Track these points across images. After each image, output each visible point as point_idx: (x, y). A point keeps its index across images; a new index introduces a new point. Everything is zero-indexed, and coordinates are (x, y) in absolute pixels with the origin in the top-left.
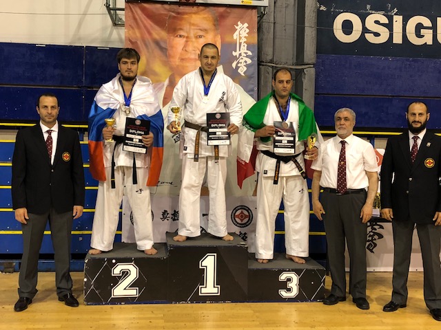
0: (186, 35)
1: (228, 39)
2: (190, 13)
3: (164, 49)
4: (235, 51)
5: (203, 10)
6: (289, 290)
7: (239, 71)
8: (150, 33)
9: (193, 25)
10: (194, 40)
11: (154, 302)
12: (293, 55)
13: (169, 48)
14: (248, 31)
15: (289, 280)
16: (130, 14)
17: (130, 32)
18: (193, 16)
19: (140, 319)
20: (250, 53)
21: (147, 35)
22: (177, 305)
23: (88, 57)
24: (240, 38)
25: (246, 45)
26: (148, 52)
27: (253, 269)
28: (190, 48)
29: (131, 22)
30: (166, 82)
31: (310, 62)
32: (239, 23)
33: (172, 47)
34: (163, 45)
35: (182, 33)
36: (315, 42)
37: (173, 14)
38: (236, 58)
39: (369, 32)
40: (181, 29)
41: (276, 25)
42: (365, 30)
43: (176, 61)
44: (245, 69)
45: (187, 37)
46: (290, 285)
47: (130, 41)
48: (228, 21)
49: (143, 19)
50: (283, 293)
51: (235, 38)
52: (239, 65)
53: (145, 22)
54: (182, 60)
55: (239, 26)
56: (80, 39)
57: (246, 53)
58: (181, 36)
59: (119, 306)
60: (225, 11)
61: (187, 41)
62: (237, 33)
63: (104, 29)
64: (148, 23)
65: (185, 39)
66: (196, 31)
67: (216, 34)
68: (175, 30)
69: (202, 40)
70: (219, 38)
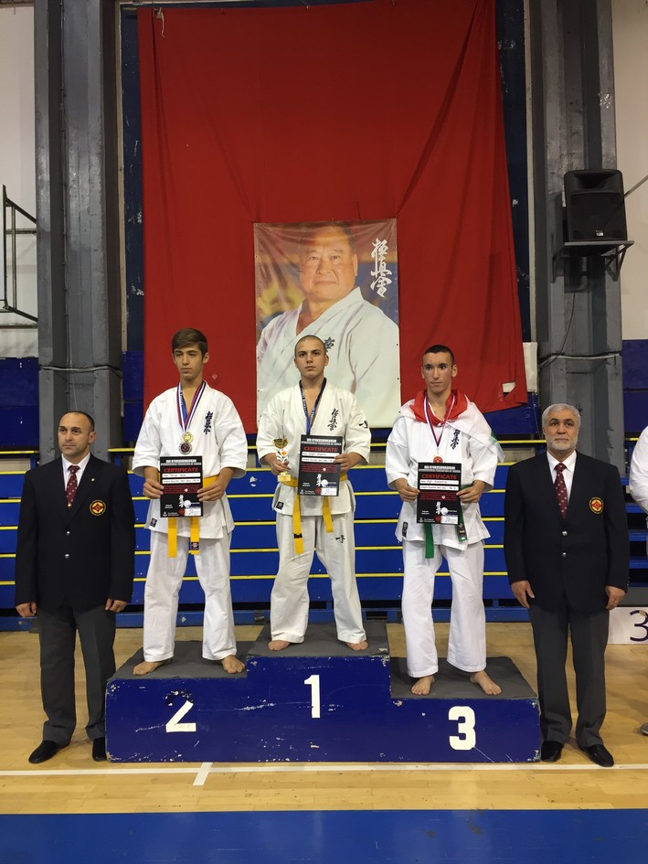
0: (319, 257)
1: (365, 258)
4: (374, 271)
7: (378, 292)
9: (327, 245)
10: (328, 261)
14: (387, 248)
20: (390, 273)
24: (379, 256)
25: (385, 264)
28: (324, 271)
30: (300, 309)
32: (377, 240)
35: (315, 255)
38: (374, 279)
40: (314, 251)
44: (385, 289)
45: (321, 259)
48: (366, 239)
51: (373, 256)
52: (378, 286)
54: (317, 283)
55: (377, 244)
57: (385, 273)
58: (314, 258)
62: (375, 251)
65: (318, 261)
66: (330, 252)
67: (352, 253)
68: (308, 252)
69: (337, 261)
70: (355, 259)
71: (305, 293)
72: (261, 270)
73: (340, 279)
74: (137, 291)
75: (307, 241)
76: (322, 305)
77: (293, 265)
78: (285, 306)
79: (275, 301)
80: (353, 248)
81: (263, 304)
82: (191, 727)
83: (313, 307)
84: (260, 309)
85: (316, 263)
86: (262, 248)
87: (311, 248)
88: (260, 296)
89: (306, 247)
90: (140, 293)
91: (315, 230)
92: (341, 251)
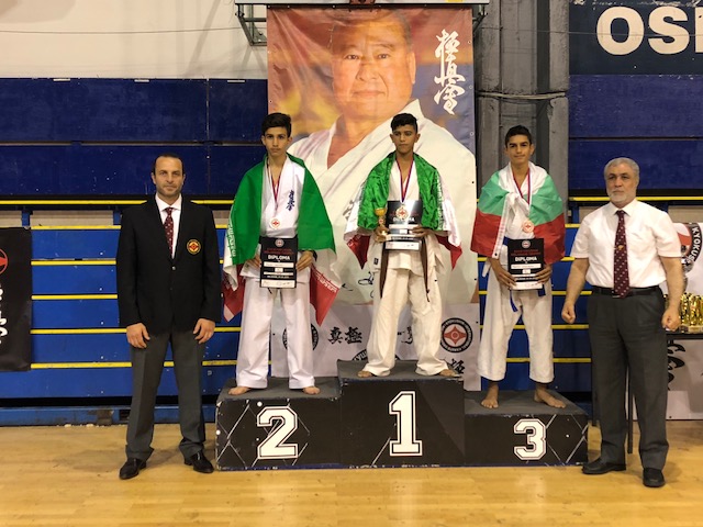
0: (361, 55)
1: (426, 58)
2: (366, 21)
3: (326, 79)
4: (439, 76)
5: (387, 14)
6: (531, 447)
7: (445, 107)
8: (305, 55)
9: (372, 38)
10: (373, 61)
11: (323, 465)
12: (533, 77)
13: (335, 77)
14: (457, 43)
15: (530, 431)
16: (275, 26)
17: (276, 55)
18: (372, 24)
19: (300, 490)
20: (462, 78)
21: (301, 59)
22: (357, 470)
23: (214, 96)
24: (446, 55)
25: (455, 67)
26: (304, 84)
27: (473, 416)
28: (368, 75)
29: (277, 38)
30: (333, 130)
31: (559, 89)
32: (444, 32)
33: (340, 75)
34: (326, 72)
35: (355, 52)
36: (567, 55)
37: (341, 23)
38: (439, 87)
39: (656, 36)
40: (353, 46)
41: (505, 33)
42: (649, 33)
43: (346, 96)
44: (455, 103)
45: (363, 58)
46: (531, 439)
47: (276, 68)
48: (427, 30)
49: (295, 35)
50: (521, 452)
52: (445, 98)
53: (298, 38)
54: (356, 93)
55: (444, 37)
56: (200, 69)
57: (456, 78)
58: (353, 57)
59: (268, 472)
60: (422, 15)
61: (362, 65)
62: (441, 47)
63: (236, 51)
64: (302, 38)
65: (359, 62)
66: (376, 48)
68: (344, 48)
69: (385, 62)
70: (412, 57)
73: (391, 88)
76: (365, 125)
80: (409, 43)
83: (352, 128)
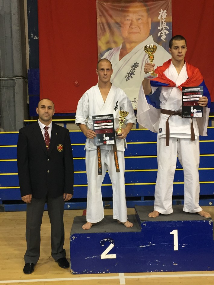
0: (131, 19)
1: (155, 20)
7: (162, 38)
24: (162, 19)
30: (121, 47)
38: (160, 31)
40: (128, 16)
44: (165, 37)
51: (159, 19)
54: (130, 33)
55: (161, 12)
62: (160, 16)
66: (137, 16)
67: (148, 17)
68: (125, 17)
69: (140, 21)
70: (150, 20)
71: (124, 38)
72: (100, 25)
73: (142, 31)
74: (34, 37)
75: (124, 10)
76: (133, 45)
77: (117, 23)
78: (113, 45)
79: (108, 43)
80: (149, 14)
81: (102, 44)
82: (113, 256)
83: (128, 46)
84: (100, 47)
85: (129, 22)
86: (101, 14)
87: (126, 14)
88: (100, 40)
89: (124, 14)
90: (36, 38)
91: (128, 5)
92: (142, 16)
